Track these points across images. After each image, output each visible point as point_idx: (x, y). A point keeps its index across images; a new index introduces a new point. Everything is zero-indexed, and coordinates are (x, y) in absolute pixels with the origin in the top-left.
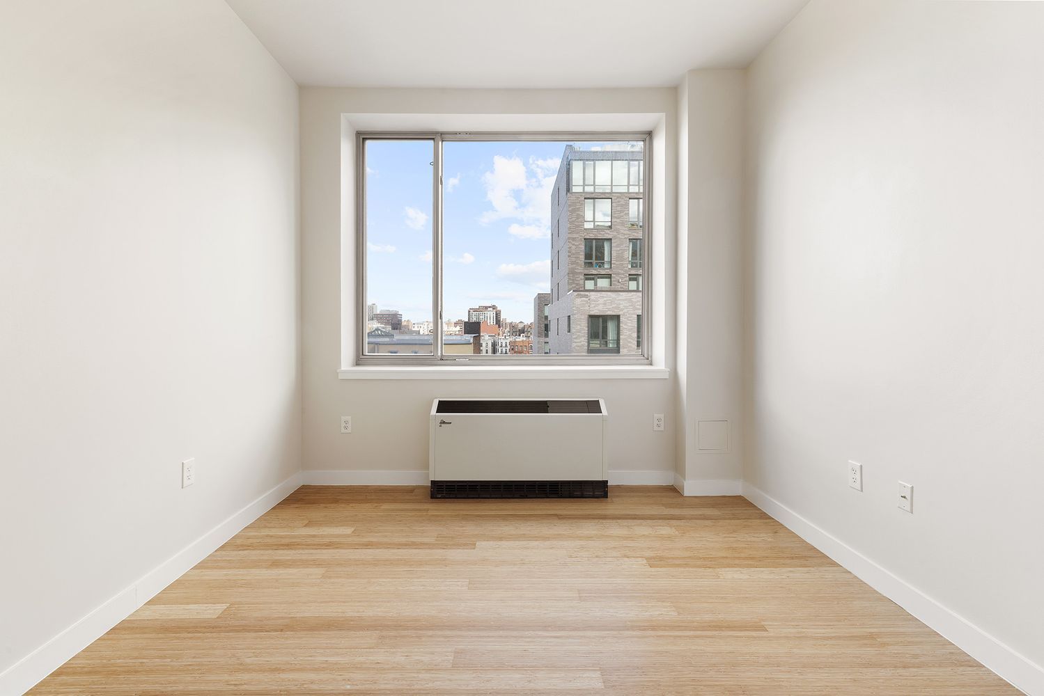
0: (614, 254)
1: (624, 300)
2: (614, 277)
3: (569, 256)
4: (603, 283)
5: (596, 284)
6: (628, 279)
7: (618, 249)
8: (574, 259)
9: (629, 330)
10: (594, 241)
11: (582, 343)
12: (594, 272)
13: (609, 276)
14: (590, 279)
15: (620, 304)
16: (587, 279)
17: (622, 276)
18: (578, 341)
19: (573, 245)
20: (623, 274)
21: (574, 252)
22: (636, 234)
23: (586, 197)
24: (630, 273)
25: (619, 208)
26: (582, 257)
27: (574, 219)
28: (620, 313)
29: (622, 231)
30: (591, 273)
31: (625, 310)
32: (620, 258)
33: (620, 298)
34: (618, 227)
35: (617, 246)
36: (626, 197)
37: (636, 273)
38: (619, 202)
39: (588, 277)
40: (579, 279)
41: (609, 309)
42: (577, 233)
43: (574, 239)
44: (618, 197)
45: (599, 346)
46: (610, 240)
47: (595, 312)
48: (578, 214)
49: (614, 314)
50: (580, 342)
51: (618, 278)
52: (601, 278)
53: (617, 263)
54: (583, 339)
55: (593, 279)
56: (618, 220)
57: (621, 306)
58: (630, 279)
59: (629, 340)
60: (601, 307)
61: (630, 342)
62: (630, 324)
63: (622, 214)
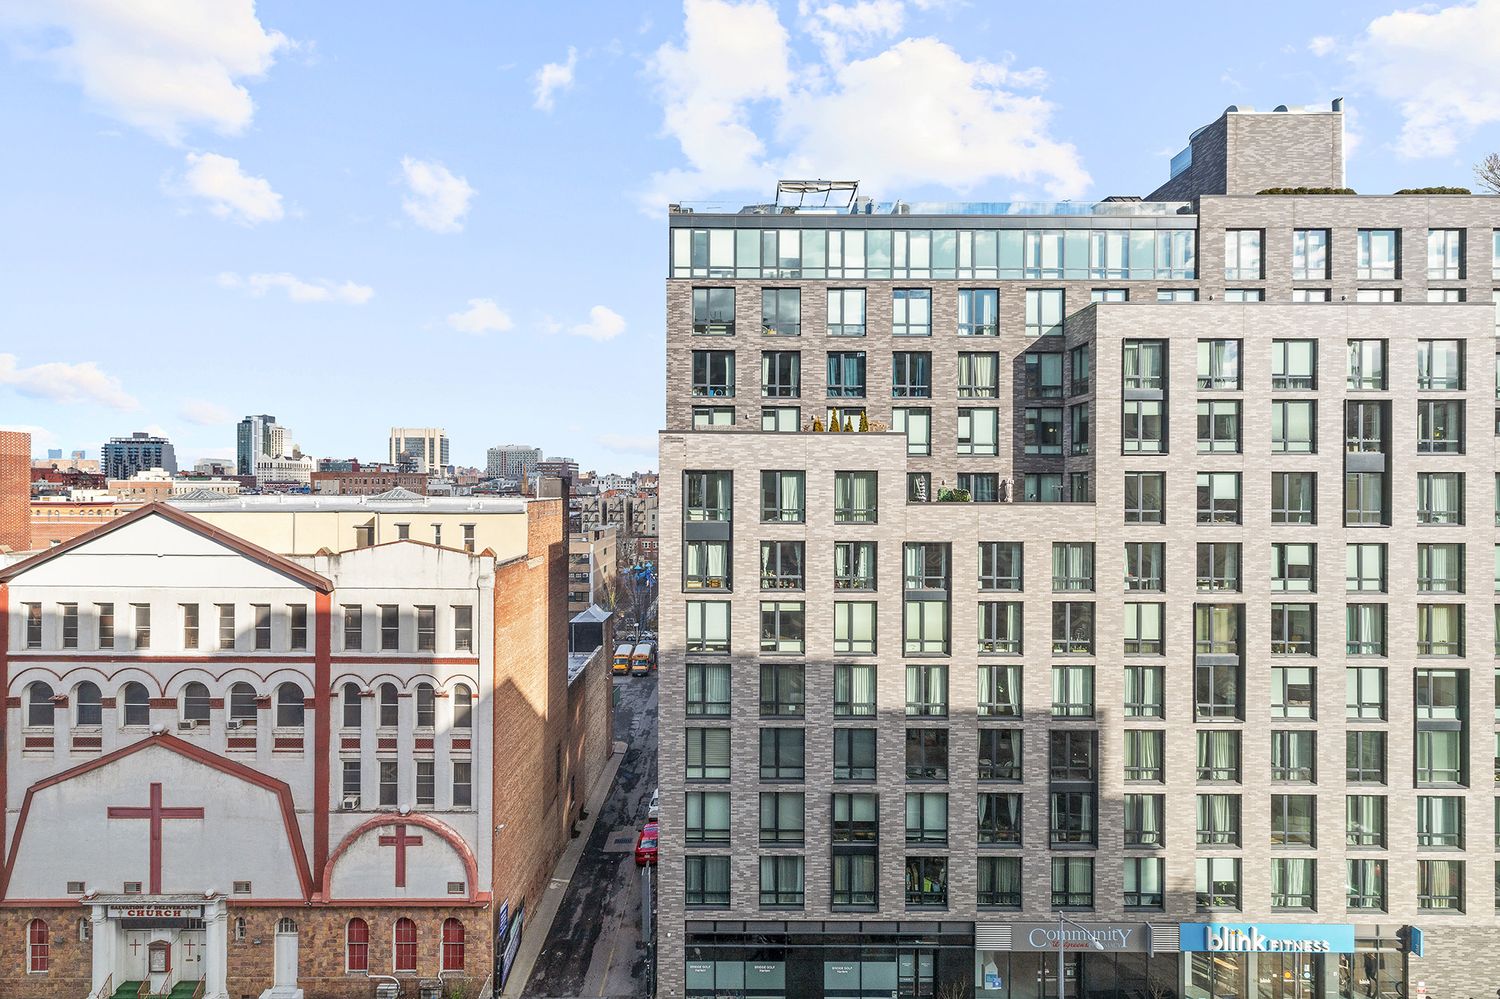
0: (739, 374)
1: (739, 446)
2: (739, 411)
3: (668, 378)
4: (722, 420)
5: (711, 422)
6: (760, 413)
7: (746, 366)
8: (675, 382)
9: (749, 494)
10: (709, 355)
11: (674, 514)
12: (708, 402)
13: (731, 409)
14: (703, 413)
15: (733, 453)
16: (697, 413)
17: (752, 409)
18: (668, 510)
19: (675, 359)
20: (753, 406)
21: (676, 370)
22: (772, 344)
23: (695, 284)
24: (763, 404)
25: (746, 303)
26: (689, 378)
27: (675, 319)
28: (734, 467)
29: (751, 339)
30: (703, 403)
31: (743, 463)
32: (749, 381)
33: (734, 443)
34: (745, 332)
35: (744, 362)
36: (757, 285)
37: (773, 404)
38: (746, 293)
39: (699, 410)
40: (684, 413)
41: (716, 461)
42: (681, 341)
43: (676, 351)
44: (745, 286)
45: (701, 518)
46: (732, 353)
47: (694, 465)
48: (682, 313)
49: (724, 468)
50: (671, 513)
51: (745, 412)
52: (720, 411)
53: (743, 388)
54: (675, 507)
55: (707, 413)
56: (745, 322)
57: (736, 456)
58: (765, 414)
59: (748, 510)
60: (702, 458)
61: (749, 513)
62: (749, 485)
63: (751, 312)
